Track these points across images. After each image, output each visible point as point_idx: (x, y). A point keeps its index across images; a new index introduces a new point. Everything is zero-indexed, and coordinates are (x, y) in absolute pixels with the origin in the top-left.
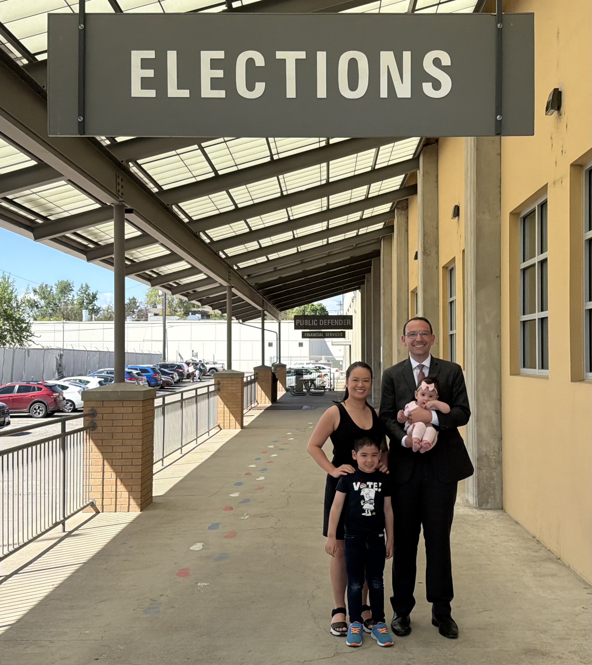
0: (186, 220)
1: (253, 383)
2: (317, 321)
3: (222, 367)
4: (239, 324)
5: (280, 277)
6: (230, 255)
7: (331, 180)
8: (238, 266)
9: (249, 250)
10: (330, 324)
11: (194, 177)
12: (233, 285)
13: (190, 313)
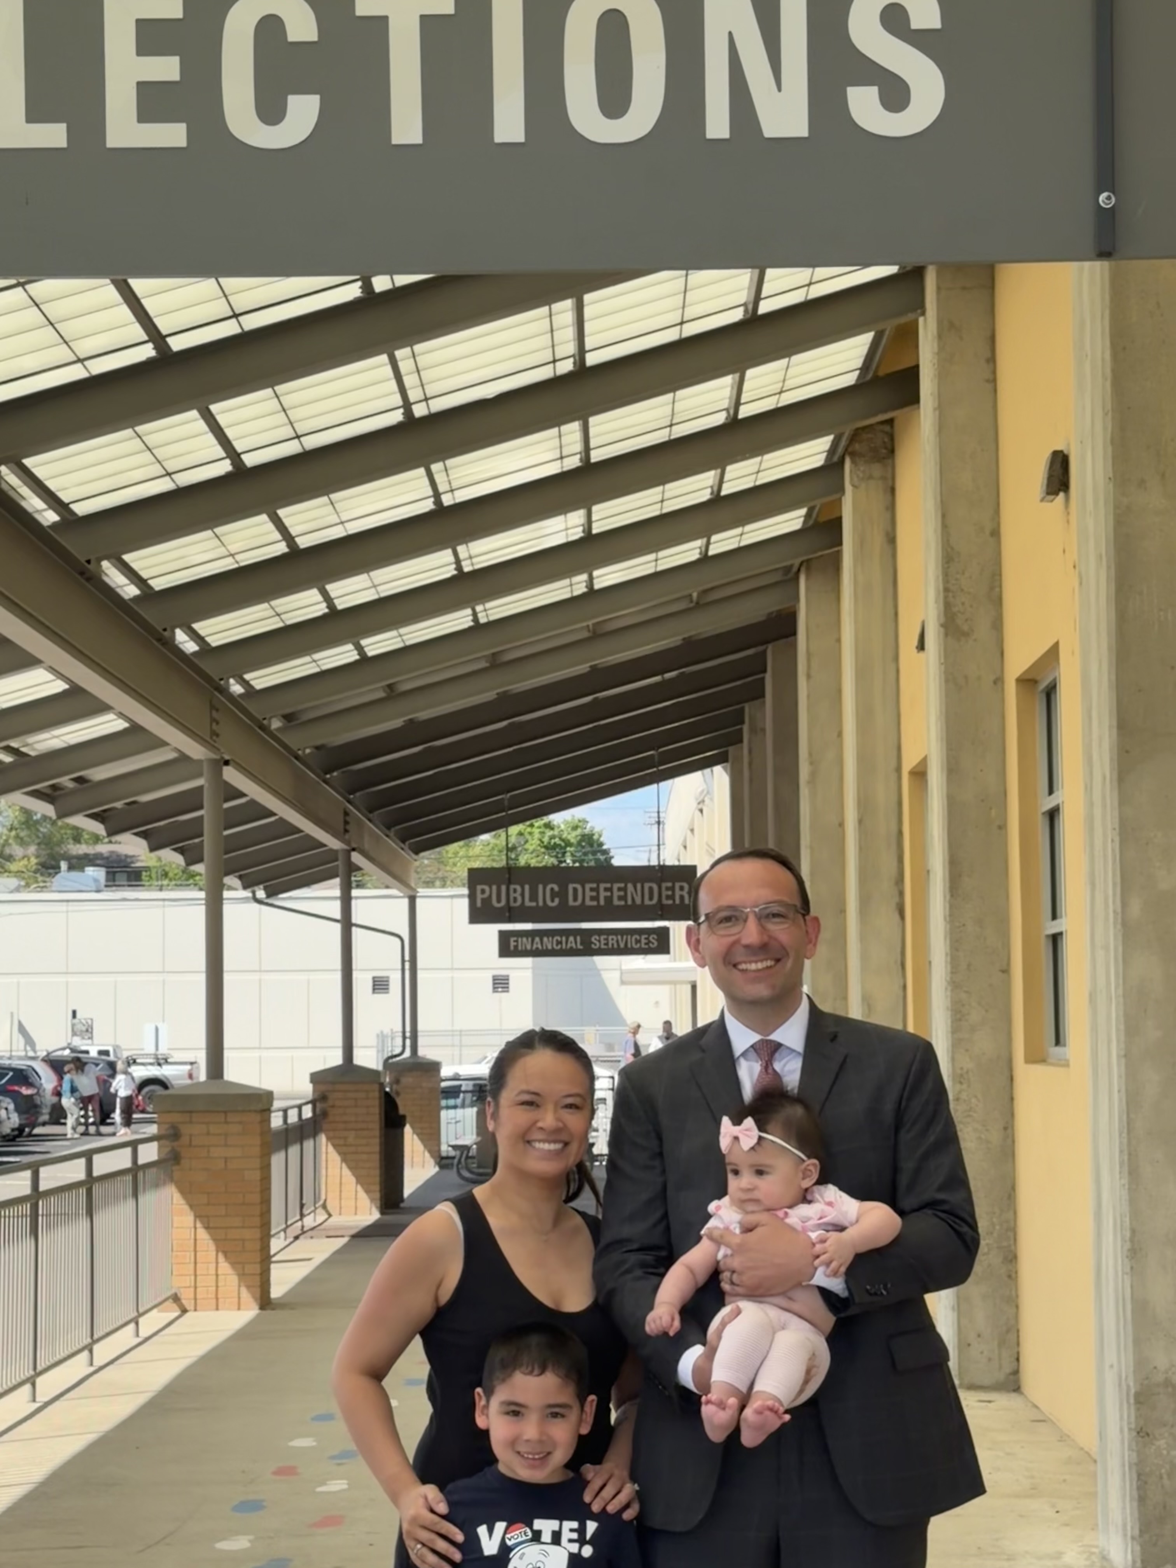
0: (50, 517)
1: (308, 1137)
2: (556, 888)
3: (191, 1076)
4: (256, 906)
5: (411, 720)
6: (215, 641)
7: (592, 359)
8: (246, 684)
9: (289, 622)
10: (609, 900)
11: (80, 360)
12: (227, 757)
13: (64, 865)
